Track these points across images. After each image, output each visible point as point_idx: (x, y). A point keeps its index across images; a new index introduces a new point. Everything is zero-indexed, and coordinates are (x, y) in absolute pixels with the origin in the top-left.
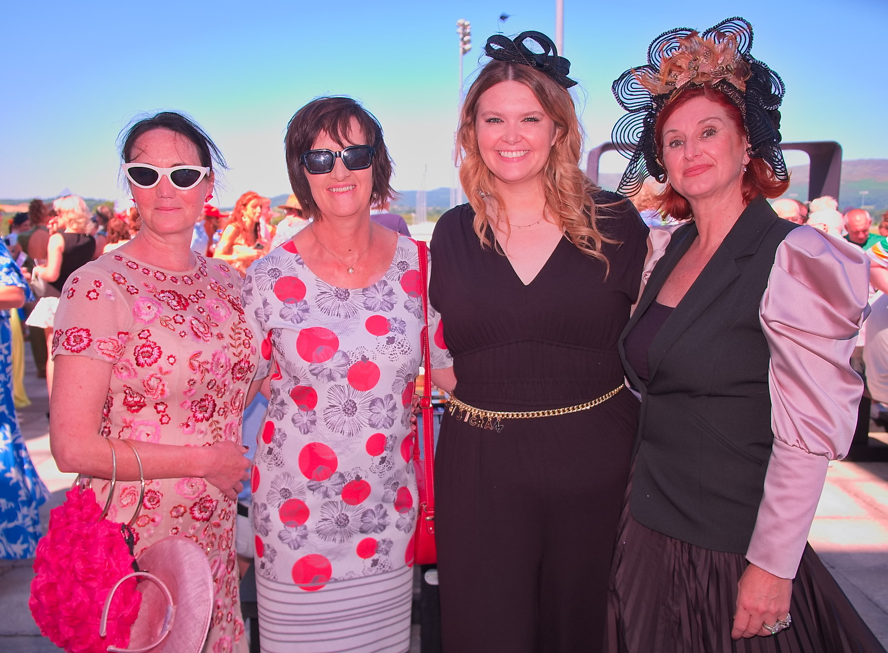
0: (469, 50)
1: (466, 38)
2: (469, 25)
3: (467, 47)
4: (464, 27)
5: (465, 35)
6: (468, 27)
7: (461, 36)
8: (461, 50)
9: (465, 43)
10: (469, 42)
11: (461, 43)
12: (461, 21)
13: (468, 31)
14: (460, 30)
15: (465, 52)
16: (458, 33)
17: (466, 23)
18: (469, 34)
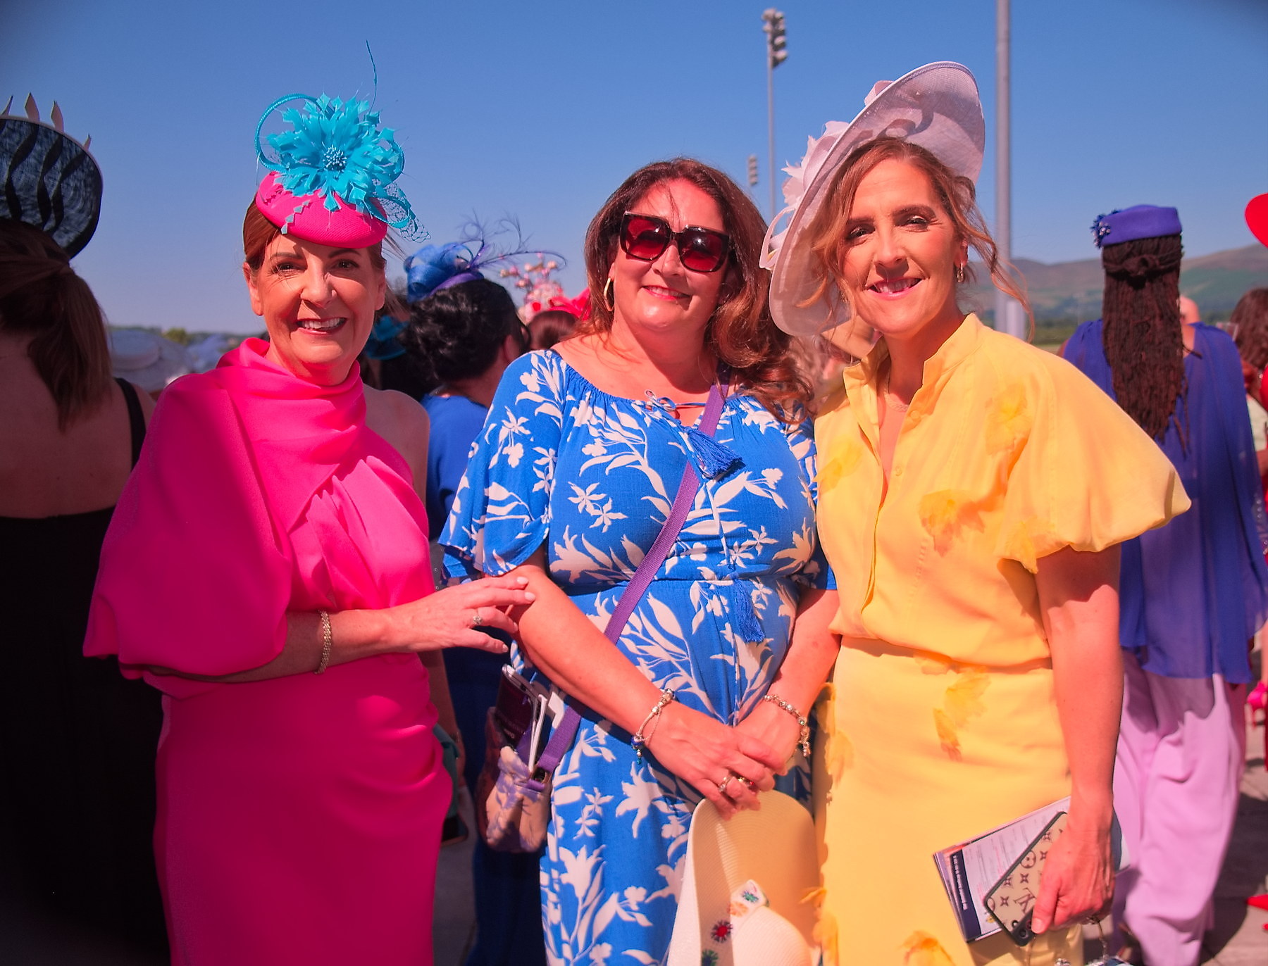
0: (783, 60)
1: (779, 40)
2: (781, 18)
3: (781, 54)
4: (775, 21)
5: (776, 34)
6: (782, 21)
7: (769, 37)
8: (769, 61)
9: (777, 48)
10: (783, 46)
11: (769, 48)
12: (770, 12)
13: (781, 27)
14: (768, 27)
15: (776, 62)
16: (765, 32)
17: (779, 15)
18: (782, 33)
